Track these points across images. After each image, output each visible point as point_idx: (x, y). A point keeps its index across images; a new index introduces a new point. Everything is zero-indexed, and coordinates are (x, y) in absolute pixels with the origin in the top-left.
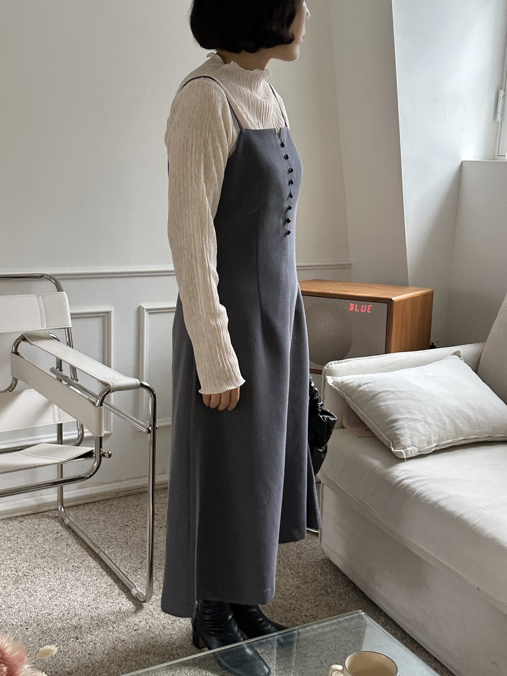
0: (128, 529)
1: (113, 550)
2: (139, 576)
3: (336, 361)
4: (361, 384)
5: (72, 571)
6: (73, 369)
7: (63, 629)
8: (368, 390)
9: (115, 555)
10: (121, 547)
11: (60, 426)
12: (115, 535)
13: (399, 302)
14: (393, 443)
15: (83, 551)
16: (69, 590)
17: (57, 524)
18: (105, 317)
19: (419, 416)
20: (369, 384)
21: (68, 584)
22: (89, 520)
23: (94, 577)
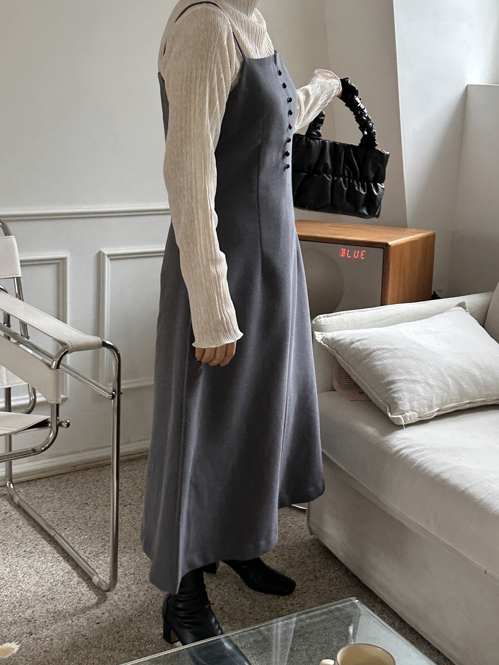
0: (88, 508)
1: (70, 532)
2: (101, 562)
3: (325, 315)
4: (354, 341)
5: (24, 557)
6: (24, 325)
7: (15, 623)
8: (361, 348)
9: (74, 539)
10: (80, 529)
11: (8, 391)
12: (72, 515)
13: (397, 246)
14: (390, 408)
15: (35, 534)
16: (20, 579)
17: (5, 503)
18: (60, 264)
19: (419, 377)
20: (362, 341)
21: (19, 572)
22: (42, 497)
23: (49, 564)
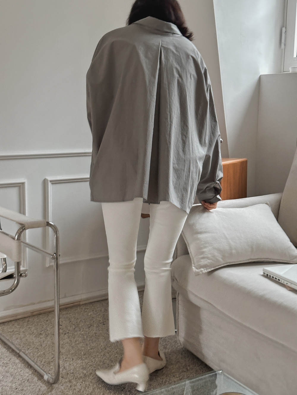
0: (41, 336)
1: (31, 351)
5: (3, 366)
10: (37, 348)
12: (32, 341)
15: (9, 353)
18: (21, 186)
22: (12, 331)
23: (19, 369)
